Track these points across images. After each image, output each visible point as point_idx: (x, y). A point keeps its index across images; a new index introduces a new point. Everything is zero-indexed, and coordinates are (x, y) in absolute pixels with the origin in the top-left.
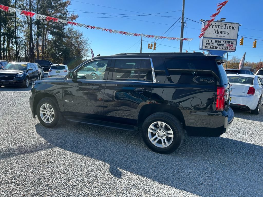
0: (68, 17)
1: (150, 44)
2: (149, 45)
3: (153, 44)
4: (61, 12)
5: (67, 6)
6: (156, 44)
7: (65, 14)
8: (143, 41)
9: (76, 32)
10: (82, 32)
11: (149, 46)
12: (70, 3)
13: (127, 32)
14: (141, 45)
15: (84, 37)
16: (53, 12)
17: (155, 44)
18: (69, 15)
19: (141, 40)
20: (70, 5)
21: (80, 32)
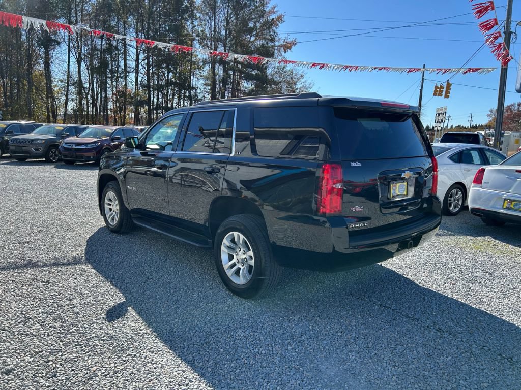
0: (278, 46)
1: (439, 86)
2: (436, 88)
3: (445, 85)
4: (265, 38)
5: (277, 25)
6: (451, 85)
7: (273, 40)
8: (424, 81)
9: (292, 72)
10: (303, 72)
11: (435, 91)
12: (283, 19)
13: (327, 65)
14: (420, 88)
15: (306, 81)
16: (253, 39)
17: (449, 85)
18: (281, 41)
19: (421, 79)
20: (282, 23)
21: (300, 72)
